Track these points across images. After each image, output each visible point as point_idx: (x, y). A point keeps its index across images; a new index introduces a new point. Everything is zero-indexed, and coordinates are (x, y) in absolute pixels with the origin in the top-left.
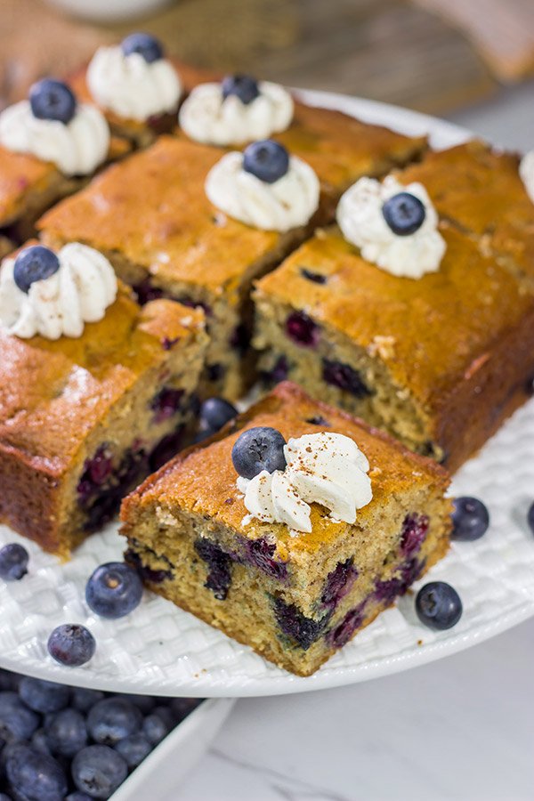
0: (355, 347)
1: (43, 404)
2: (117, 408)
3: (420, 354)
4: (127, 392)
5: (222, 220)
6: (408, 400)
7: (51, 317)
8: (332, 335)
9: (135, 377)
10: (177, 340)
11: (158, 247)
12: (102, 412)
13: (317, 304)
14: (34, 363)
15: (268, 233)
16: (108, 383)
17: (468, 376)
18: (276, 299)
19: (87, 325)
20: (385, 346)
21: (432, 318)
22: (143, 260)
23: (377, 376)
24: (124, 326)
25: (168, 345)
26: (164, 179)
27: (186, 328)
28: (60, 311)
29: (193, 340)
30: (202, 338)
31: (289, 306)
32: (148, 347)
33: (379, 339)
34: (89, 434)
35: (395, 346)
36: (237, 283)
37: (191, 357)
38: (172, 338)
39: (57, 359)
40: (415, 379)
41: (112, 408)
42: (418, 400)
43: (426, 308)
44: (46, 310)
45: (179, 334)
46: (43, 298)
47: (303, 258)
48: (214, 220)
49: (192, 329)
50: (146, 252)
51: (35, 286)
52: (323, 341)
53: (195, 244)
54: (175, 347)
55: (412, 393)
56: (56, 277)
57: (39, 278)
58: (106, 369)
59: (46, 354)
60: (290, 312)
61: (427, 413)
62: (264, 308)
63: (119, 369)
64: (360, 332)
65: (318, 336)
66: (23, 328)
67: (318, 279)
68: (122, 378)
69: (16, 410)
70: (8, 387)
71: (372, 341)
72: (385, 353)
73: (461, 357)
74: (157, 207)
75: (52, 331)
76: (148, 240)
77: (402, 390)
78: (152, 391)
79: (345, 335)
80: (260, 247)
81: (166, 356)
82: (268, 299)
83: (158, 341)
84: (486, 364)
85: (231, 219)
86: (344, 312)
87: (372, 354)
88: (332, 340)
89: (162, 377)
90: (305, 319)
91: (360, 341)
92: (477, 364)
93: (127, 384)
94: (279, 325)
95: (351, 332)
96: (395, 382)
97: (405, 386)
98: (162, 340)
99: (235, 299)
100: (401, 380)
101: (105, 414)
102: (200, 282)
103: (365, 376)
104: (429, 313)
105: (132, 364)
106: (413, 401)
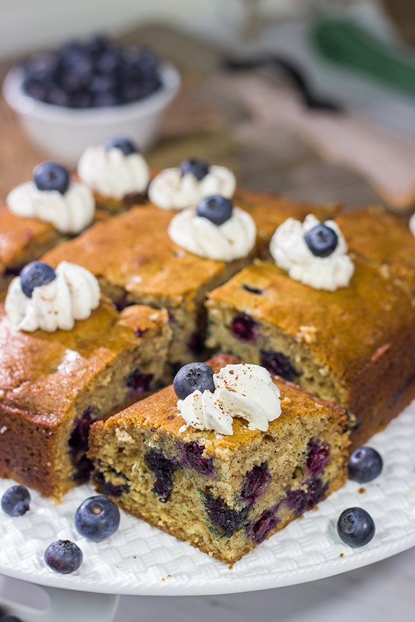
0: (285, 337)
1: (42, 377)
2: (100, 378)
3: (336, 342)
4: (108, 366)
5: (181, 254)
6: (328, 376)
7: (50, 312)
8: (268, 329)
9: (114, 355)
10: (147, 330)
11: (132, 272)
12: (88, 379)
13: (256, 307)
14: (35, 348)
15: (217, 262)
16: (94, 359)
17: (374, 358)
18: (224, 305)
19: (77, 322)
20: (309, 333)
21: (345, 318)
22: (120, 282)
23: (304, 360)
24: (106, 324)
25: (140, 333)
26: (137, 231)
27: (154, 322)
28: (56, 309)
29: (159, 333)
30: (167, 332)
31: (234, 310)
32: (124, 335)
33: (303, 328)
34: (78, 397)
35: (317, 334)
36: (193, 295)
37: (158, 346)
38: (143, 328)
39: (54, 345)
40: (332, 359)
41: (96, 377)
42: (336, 375)
43: (340, 311)
44: (45, 307)
45: (148, 326)
46: (43, 298)
47: (245, 277)
48: (175, 254)
49: (159, 323)
50: (123, 276)
51: (37, 291)
52: (260, 335)
53: (161, 269)
54: (146, 335)
55: (330, 369)
56: (54, 284)
57: (40, 285)
58: (92, 350)
59: (45, 342)
60: (235, 315)
61: (343, 386)
62: (214, 313)
63: (102, 350)
64: (289, 325)
65: (256, 331)
66: (28, 323)
67: (257, 292)
68: (104, 356)
69: (21, 382)
70: (16, 366)
71: (300, 331)
72: (309, 339)
73: (369, 346)
74: (132, 246)
75: (50, 325)
76: (124, 268)
77: (323, 368)
78: (127, 370)
79: (278, 327)
80: (211, 270)
81: (138, 342)
82: (218, 306)
83: (132, 331)
84: (387, 352)
85: (188, 253)
86: (276, 312)
87: (299, 340)
88: (267, 334)
89: (135, 360)
90: (246, 318)
91: (289, 331)
92: (381, 351)
93: (108, 360)
94: (227, 327)
95: (282, 324)
96: (317, 361)
97: (325, 364)
98: (135, 329)
99: (191, 307)
100: (321, 360)
101: (91, 381)
102: (165, 293)
103: (294, 360)
104: (343, 314)
105: (112, 346)
106: (332, 376)
